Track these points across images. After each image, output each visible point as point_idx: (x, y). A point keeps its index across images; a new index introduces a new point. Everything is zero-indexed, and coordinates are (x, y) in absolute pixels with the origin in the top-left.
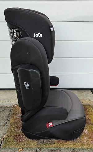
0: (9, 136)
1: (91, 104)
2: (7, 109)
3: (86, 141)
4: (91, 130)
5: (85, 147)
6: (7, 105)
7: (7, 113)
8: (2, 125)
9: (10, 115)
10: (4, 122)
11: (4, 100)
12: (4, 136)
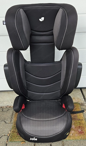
0: (13, 132)
1: (79, 102)
2: (11, 109)
3: (73, 134)
4: (77, 125)
5: (71, 139)
6: (11, 105)
7: (11, 113)
8: (8, 123)
9: (14, 114)
10: (9, 120)
11: (8, 101)
12: (10, 132)
